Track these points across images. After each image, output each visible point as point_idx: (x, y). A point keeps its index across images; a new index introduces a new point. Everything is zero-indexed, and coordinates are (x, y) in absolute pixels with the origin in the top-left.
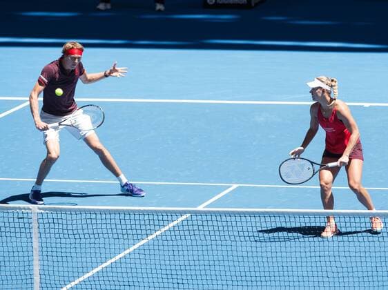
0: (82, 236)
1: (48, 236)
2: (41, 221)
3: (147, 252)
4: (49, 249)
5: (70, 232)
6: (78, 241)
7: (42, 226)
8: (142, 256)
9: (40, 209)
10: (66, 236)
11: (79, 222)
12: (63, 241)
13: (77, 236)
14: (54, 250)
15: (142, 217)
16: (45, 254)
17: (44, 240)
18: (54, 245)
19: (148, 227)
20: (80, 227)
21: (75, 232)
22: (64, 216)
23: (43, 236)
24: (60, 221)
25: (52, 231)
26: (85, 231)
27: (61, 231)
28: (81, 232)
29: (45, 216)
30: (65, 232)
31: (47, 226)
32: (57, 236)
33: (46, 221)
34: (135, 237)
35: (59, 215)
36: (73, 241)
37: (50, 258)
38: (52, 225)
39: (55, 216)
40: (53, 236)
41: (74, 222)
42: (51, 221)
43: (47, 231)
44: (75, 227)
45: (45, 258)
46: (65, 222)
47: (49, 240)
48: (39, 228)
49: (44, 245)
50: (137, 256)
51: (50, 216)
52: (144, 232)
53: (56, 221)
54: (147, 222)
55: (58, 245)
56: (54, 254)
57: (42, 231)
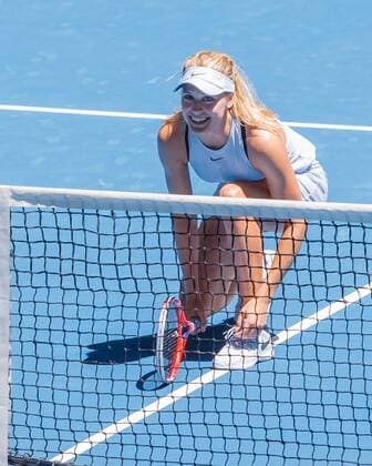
0: (144, 286)
1: (39, 280)
2: (19, 234)
3: (340, 341)
4: (43, 323)
5: (109, 272)
6: (130, 300)
7: (22, 249)
8: (325, 354)
9: (17, 197)
10: (96, 283)
11: (137, 241)
12: (85, 297)
13: (128, 286)
14: (57, 324)
15: (329, 233)
16: (28, 335)
17: (28, 294)
18: (56, 310)
19: (347, 265)
20: (138, 256)
21: (124, 272)
22: (91, 222)
23: (24, 279)
24: (79, 237)
25: (53, 265)
26: (155, 271)
27: (79, 268)
28: (139, 271)
29: (33, 220)
30: (93, 270)
31: (38, 249)
32: (68, 282)
33: (35, 235)
34: (307, 293)
35: (77, 219)
36: (115, 299)
37: (44, 350)
38: (53, 250)
39: (64, 221)
40: (54, 281)
41: (122, 241)
42: (51, 235)
43: (38, 265)
44: (122, 257)
45: (29, 349)
46: (92, 240)
47: (42, 295)
48: (13, 255)
49: (27, 309)
50: (310, 352)
51: (48, 220)
52: (334, 279)
53: (65, 236)
54: (344, 250)
55: (71, 311)
56: (57, 337)
57: (23, 264)
